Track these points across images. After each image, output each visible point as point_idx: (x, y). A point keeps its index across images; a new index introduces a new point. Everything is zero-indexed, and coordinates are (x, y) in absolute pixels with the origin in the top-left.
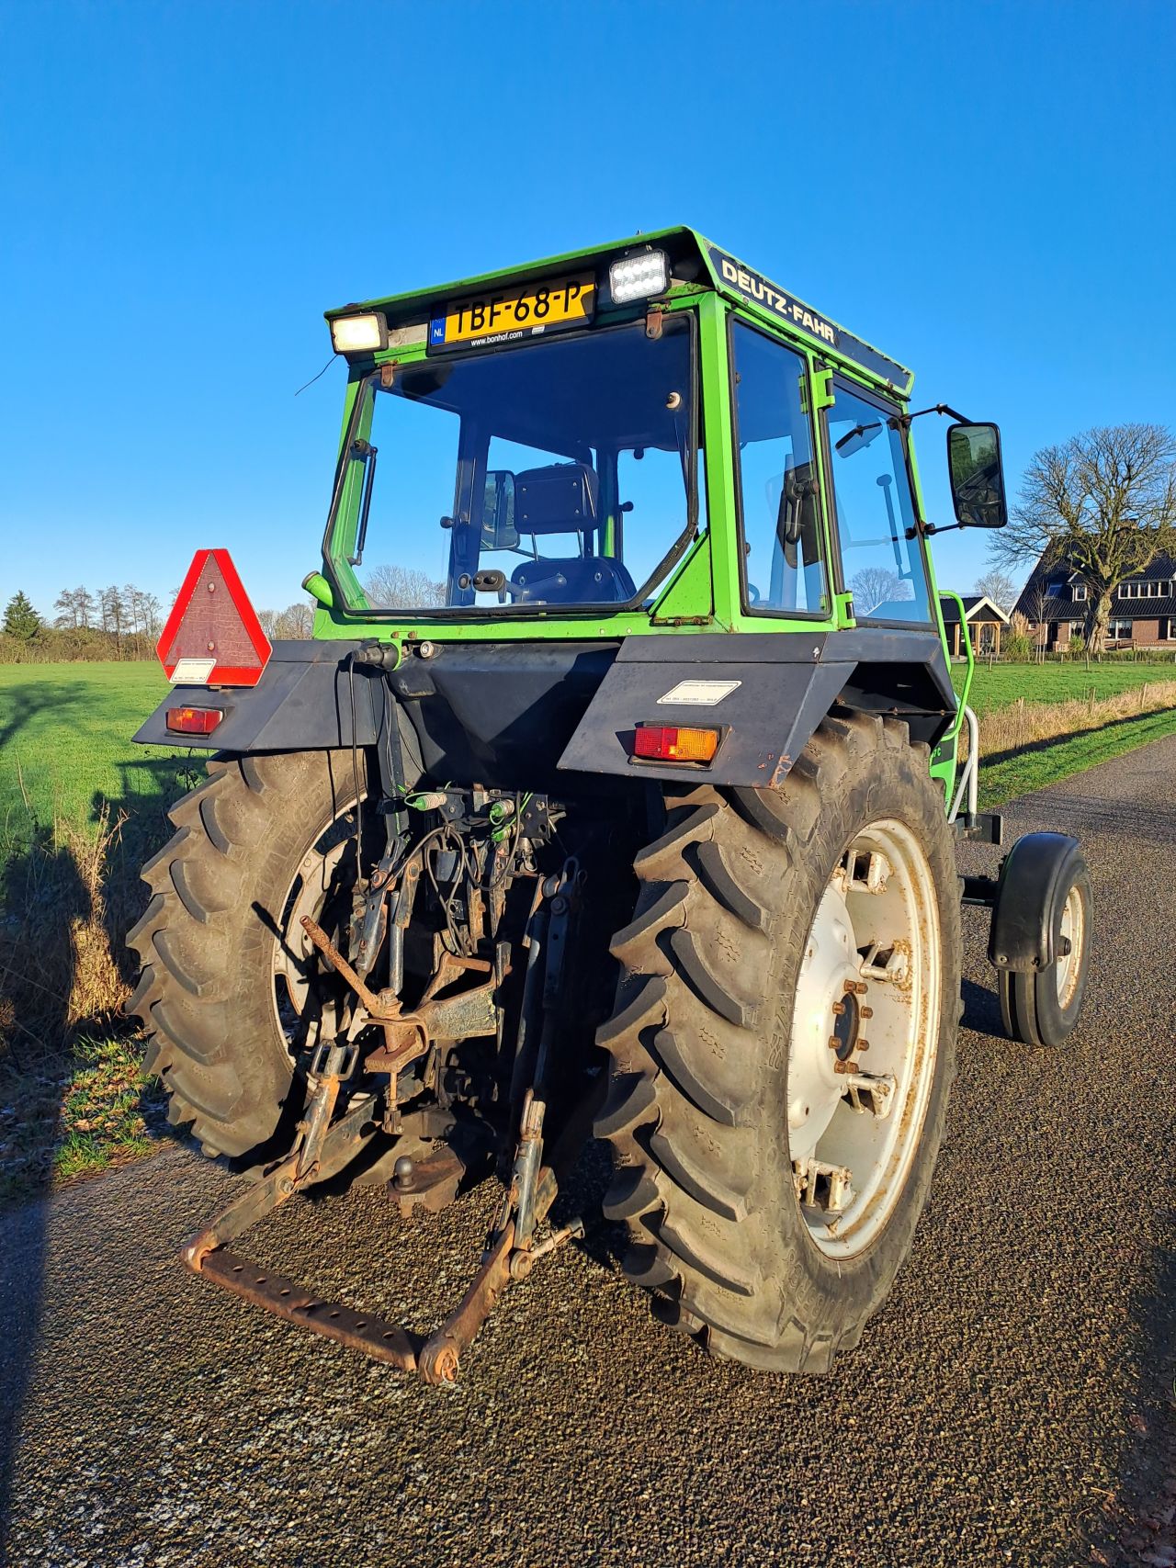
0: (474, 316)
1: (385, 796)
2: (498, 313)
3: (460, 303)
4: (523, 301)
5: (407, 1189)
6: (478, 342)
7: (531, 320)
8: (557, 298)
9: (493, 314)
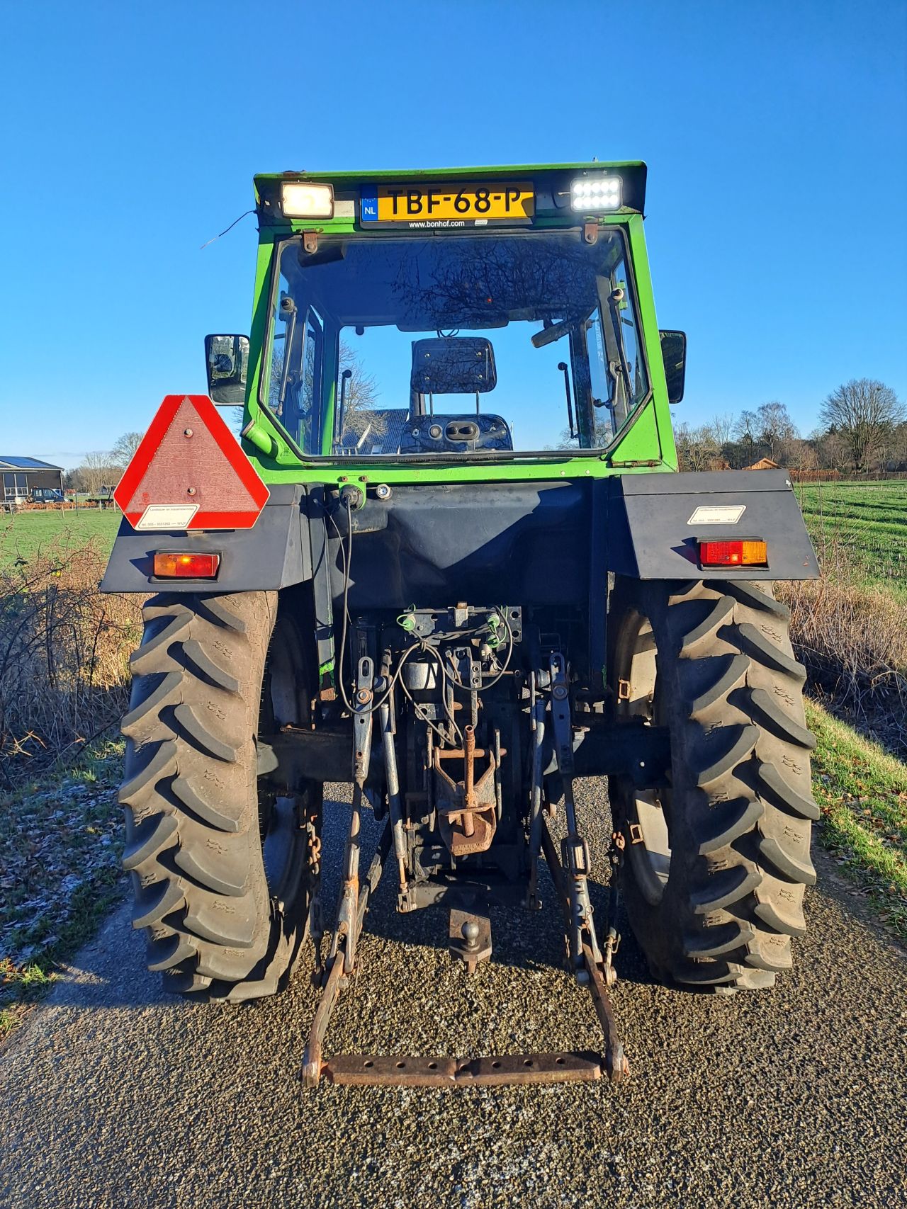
0: (410, 202)
1: (318, 625)
2: (438, 203)
3: (394, 188)
4: (462, 196)
5: (475, 949)
6: (417, 225)
7: (472, 213)
8: (498, 198)
9: (431, 203)
